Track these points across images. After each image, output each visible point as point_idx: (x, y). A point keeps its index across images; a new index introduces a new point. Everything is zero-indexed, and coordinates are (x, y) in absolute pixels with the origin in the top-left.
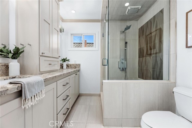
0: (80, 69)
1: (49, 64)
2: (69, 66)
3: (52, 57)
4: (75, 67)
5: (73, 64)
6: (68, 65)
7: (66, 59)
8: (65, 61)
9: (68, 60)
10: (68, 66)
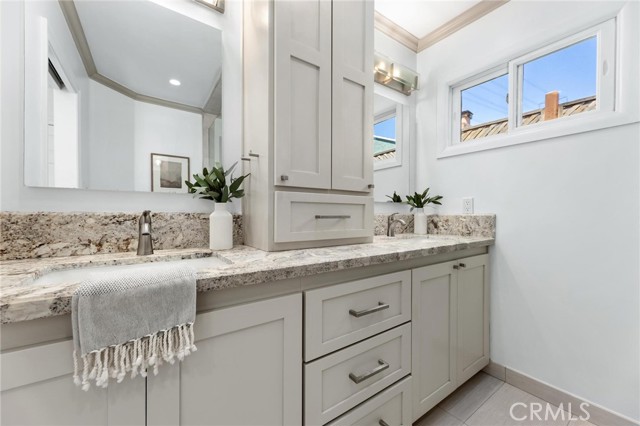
0: (493, 241)
1: (317, 217)
2: (440, 224)
3: (333, 191)
4: (465, 231)
5: (457, 218)
6: (436, 219)
7: (425, 194)
8: (420, 205)
9: (436, 201)
10: (436, 226)
